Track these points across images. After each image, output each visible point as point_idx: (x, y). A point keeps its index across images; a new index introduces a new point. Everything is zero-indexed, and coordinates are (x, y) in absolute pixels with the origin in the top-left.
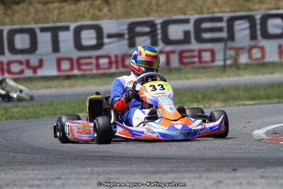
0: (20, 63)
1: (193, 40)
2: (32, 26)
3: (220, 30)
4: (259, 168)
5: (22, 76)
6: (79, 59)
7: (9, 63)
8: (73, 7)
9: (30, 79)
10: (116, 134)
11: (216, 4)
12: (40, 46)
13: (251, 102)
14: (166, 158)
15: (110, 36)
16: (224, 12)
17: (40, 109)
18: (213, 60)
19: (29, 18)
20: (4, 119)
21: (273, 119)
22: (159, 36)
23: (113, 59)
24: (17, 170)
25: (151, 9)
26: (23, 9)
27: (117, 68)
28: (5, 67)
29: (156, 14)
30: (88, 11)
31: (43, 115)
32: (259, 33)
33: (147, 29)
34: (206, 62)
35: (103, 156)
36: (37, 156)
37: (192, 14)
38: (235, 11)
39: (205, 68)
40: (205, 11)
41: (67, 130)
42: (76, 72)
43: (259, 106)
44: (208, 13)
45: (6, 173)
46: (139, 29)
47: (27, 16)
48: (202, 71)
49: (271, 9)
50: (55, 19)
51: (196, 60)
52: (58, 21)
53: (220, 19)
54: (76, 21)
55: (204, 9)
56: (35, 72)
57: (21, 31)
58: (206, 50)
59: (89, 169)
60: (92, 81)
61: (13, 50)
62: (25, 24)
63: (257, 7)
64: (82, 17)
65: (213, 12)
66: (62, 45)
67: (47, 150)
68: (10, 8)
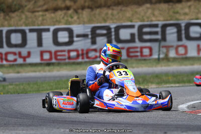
0: (15, 54)
1: (137, 40)
2: (23, 28)
3: (156, 33)
4: (183, 132)
5: (15, 63)
6: (56, 52)
7: (7, 54)
8: (53, 15)
9: (21, 65)
10: (95, 106)
11: (154, 15)
12: (29, 42)
13: (177, 85)
14: (117, 123)
15: (78, 36)
16: (159, 21)
17: (28, 87)
18: (151, 55)
19: (21, 22)
20: (2, 93)
21: (193, 97)
22: (113, 37)
23: (80, 52)
24: (12, 130)
25: (108, 18)
26: (17, 15)
27: (83, 58)
28: (4, 57)
29: (111, 21)
30: (63, 18)
31: (30, 91)
32: (183, 36)
33: (104, 32)
34: (146, 56)
35: (72, 121)
36: (25, 120)
37: (136, 22)
38: (167, 20)
39: (145, 60)
40: (146, 20)
41: (54, 102)
42: (54, 61)
43: (183, 88)
44: (147, 21)
45: (3, 132)
46: (98, 32)
47: (20, 20)
48: (143, 62)
49: (192, 19)
50: (39, 23)
51: (139, 54)
52: (42, 24)
53: (156, 26)
54: (54, 25)
55: (145, 18)
56: (25, 60)
57: (16, 31)
58: (146, 47)
59: (62, 130)
60: (65, 67)
61: (9, 44)
62: (18, 26)
63: (182, 17)
64: (59, 22)
65: (151, 21)
66: (44, 42)
67: (33, 116)
68: (8, 15)
